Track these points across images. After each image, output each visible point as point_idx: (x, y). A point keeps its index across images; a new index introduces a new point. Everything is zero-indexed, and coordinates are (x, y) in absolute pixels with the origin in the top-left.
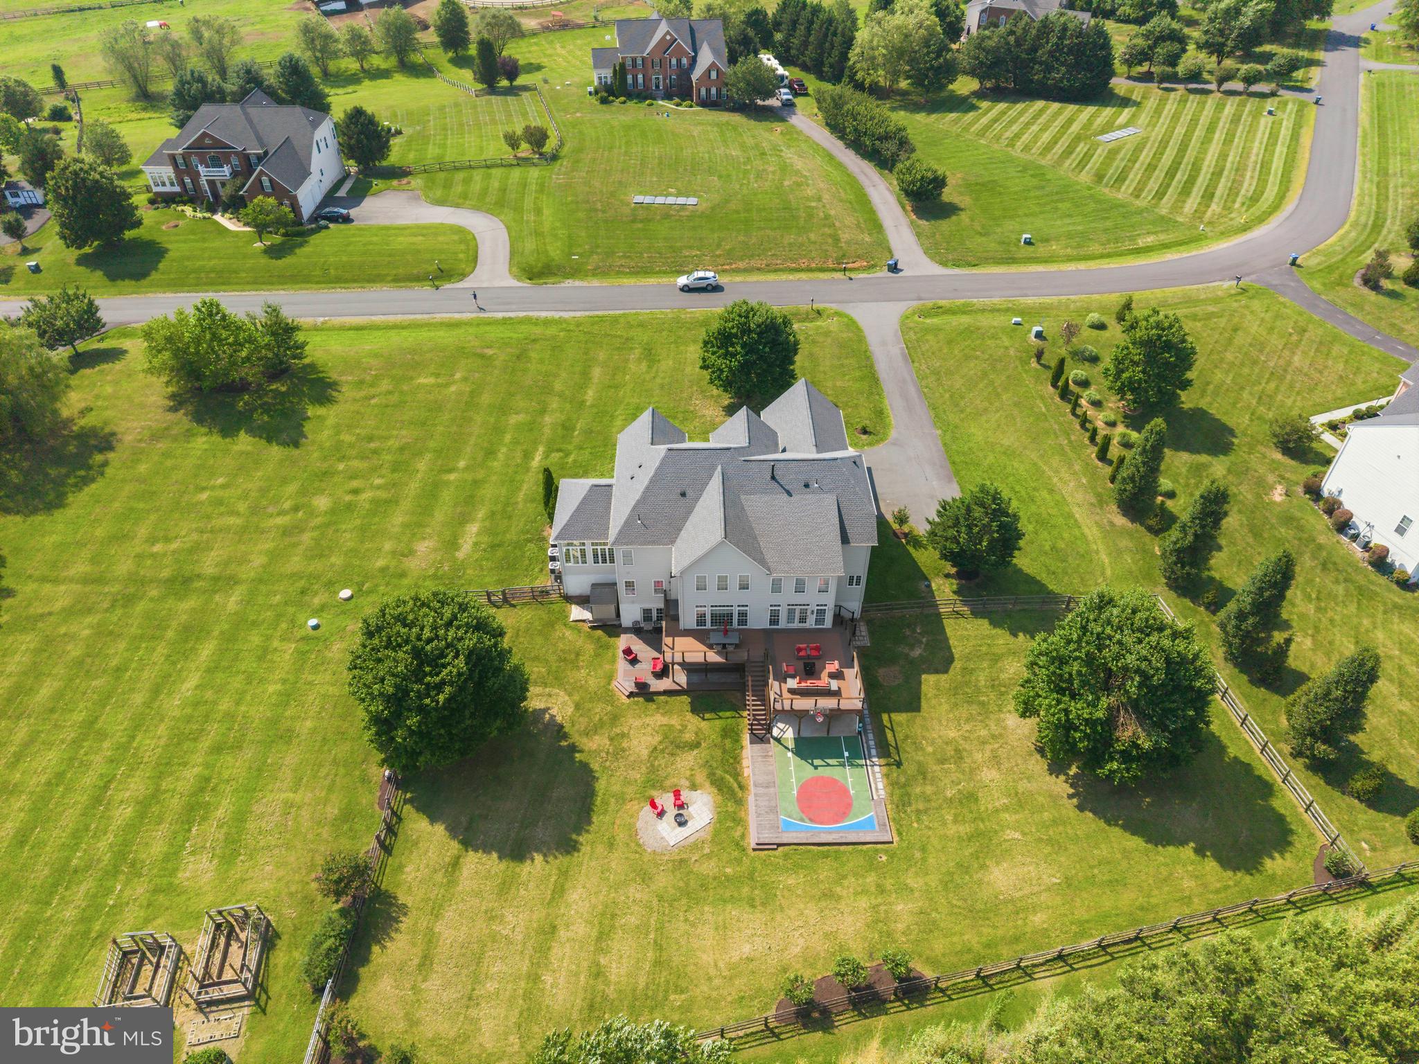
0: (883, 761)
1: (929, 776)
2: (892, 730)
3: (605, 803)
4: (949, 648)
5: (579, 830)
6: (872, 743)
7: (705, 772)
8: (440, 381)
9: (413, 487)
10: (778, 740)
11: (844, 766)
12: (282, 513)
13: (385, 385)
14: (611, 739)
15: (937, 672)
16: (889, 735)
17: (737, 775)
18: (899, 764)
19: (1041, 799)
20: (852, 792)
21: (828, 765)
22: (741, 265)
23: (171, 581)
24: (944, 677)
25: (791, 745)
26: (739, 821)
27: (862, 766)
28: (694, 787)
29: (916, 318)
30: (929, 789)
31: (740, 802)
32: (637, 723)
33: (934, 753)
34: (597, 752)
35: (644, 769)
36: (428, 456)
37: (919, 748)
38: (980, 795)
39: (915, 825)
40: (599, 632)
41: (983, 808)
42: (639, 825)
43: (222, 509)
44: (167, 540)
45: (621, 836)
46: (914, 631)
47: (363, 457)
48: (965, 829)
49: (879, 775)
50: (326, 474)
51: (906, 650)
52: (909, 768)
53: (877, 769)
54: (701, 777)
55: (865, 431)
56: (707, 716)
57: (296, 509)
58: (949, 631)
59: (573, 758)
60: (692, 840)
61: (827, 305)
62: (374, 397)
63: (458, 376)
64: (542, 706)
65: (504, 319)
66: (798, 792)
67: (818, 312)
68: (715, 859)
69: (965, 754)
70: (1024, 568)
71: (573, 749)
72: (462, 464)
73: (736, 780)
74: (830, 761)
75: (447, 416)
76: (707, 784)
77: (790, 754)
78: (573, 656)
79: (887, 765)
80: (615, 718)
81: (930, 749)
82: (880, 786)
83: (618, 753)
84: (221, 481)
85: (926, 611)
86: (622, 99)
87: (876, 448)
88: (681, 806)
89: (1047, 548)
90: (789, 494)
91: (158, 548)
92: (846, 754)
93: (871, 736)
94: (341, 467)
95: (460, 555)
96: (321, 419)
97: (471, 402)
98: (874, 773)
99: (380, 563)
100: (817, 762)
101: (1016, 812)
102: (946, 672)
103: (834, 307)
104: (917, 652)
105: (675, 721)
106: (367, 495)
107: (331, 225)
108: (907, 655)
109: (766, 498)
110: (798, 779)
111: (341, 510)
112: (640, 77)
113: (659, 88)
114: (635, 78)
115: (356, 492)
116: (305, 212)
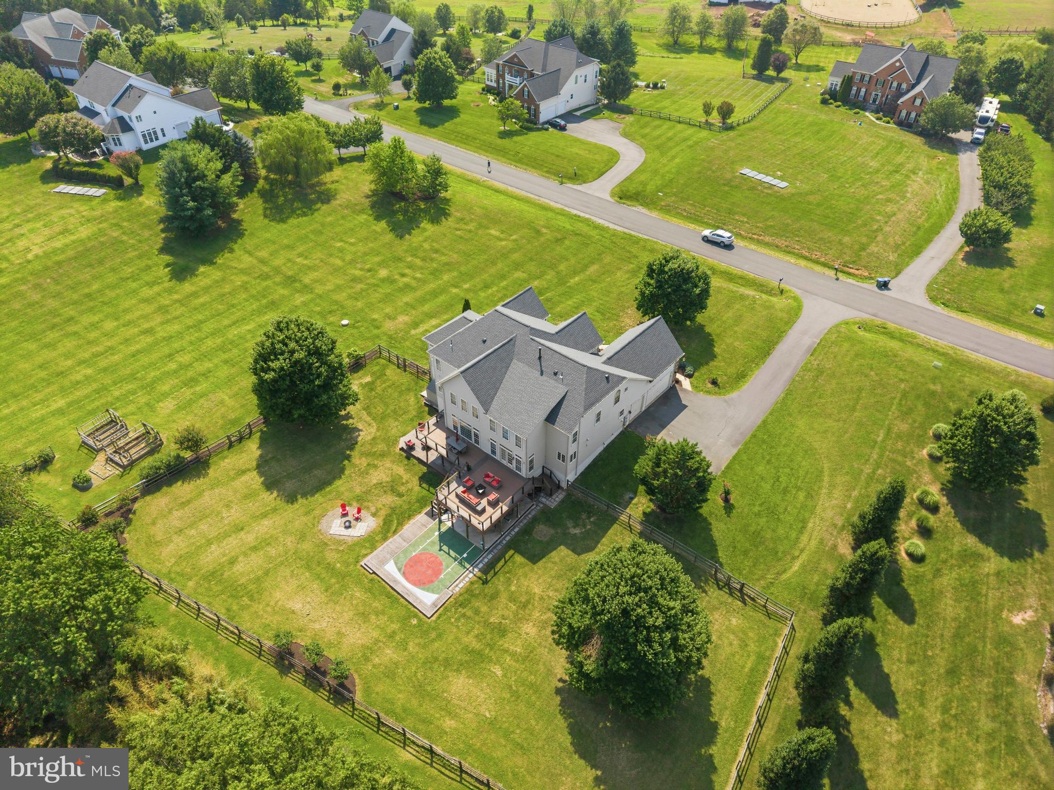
0: (479, 574)
1: (495, 602)
2: (506, 562)
3: (330, 492)
4: (598, 542)
5: (304, 495)
6: (486, 560)
7: (389, 511)
8: (502, 236)
9: (432, 286)
10: (440, 522)
11: (456, 560)
12: (361, 269)
13: (471, 226)
14: (368, 465)
15: (574, 551)
16: (502, 562)
17: (401, 524)
18: (485, 582)
19: (541, 666)
20: (442, 576)
21: (449, 554)
22: (767, 239)
23: (289, 277)
24: (573, 556)
25: (443, 529)
26: (373, 548)
27: (465, 567)
28: (374, 515)
29: (855, 328)
30: (484, 609)
31: (385, 539)
32: (388, 465)
33: (512, 592)
34: (355, 466)
35: (364, 490)
36: (455, 274)
37: (509, 582)
38: (510, 635)
39: (453, 620)
40: (427, 409)
41: (500, 643)
42: (330, 513)
43: (340, 255)
44: (306, 258)
45: (317, 512)
46: (589, 518)
47: (424, 260)
48: (476, 645)
49: (467, 579)
50: (400, 259)
51: (570, 526)
52: (489, 589)
53: (471, 575)
54: (383, 513)
55: (714, 383)
56: (424, 485)
57: (369, 270)
58: (611, 532)
59: (343, 461)
60: (342, 538)
61: (794, 289)
62: (460, 230)
63: (514, 237)
64: (360, 428)
65: (575, 215)
66: (416, 555)
68: (339, 555)
69: (530, 606)
70: (714, 530)
71: (348, 458)
72: (466, 286)
73: (397, 526)
74: (452, 553)
75: (486, 257)
76: (382, 518)
77: (437, 533)
78: (402, 412)
79: (480, 578)
80: (383, 455)
81: (513, 588)
82: (461, 585)
83: (364, 473)
84: (353, 240)
85: (611, 511)
86: (839, 103)
87: (709, 397)
88: (357, 519)
89: (752, 529)
91: (298, 260)
92: (465, 555)
93: (490, 556)
94: (409, 259)
95: (413, 332)
96: (425, 230)
97: (505, 255)
98: (466, 576)
99: (375, 316)
100: (445, 548)
101: (517, 661)
102: (579, 554)
103: (798, 292)
104: (577, 531)
105: (406, 477)
106: (405, 280)
107: (551, 129)
108: (568, 528)
110: (424, 549)
111: (389, 280)
112: (863, 90)
113: (874, 101)
114: (859, 90)
115: (403, 275)
116: (543, 117)
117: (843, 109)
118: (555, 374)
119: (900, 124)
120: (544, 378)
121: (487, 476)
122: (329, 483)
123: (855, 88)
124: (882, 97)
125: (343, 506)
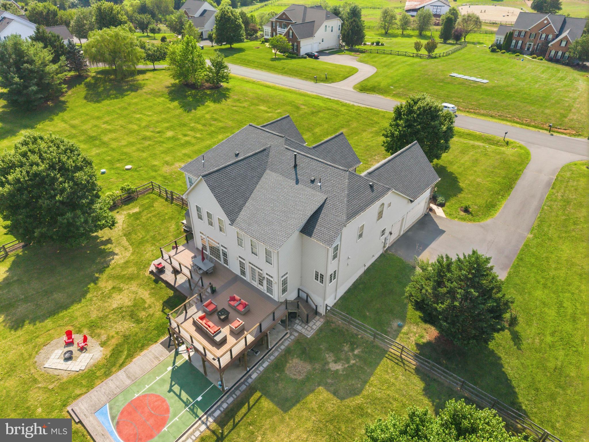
0: (214, 426)
2: (249, 409)
3: (63, 317)
4: (366, 382)
5: (33, 321)
6: (225, 406)
7: (121, 340)
8: (268, 110)
10: (177, 353)
11: (186, 405)
12: (152, 132)
13: (245, 104)
14: (113, 288)
15: (335, 393)
17: (131, 356)
18: (221, 438)
20: (165, 429)
21: (179, 396)
23: (92, 137)
24: (335, 400)
25: (179, 362)
26: (91, 386)
27: (197, 416)
28: (103, 344)
31: (107, 374)
32: (134, 288)
34: (100, 289)
35: (101, 315)
42: (54, 342)
43: (138, 122)
44: (110, 124)
45: (40, 340)
46: (353, 350)
47: (204, 125)
49: (197, 434)
50: (184, 125)
51: (330, 360)
53: (203, 428)
54: (114, 342)
55: (466, 210)
57: (159, 132)
58: (379, 370)
59: (89, 283)
60: (56, 373)
61: (517, 141)
62: (236, 106)
64: (116, 252)
65: (327, 99)
66: (138, 397)
67: (507, 143)
68: (45, 396)
70: (506, 366)
71: (95, 280)
73: (126, 359)
74: (184, 395)
76: (111, 348)
77: (170, 368)
78: (159, 238)
79: (213, 432)
80: (131, 278)
83: (106, 297)
84: (150, 113)
85: (378, 342)
86: (504, 51)
87: (463, 223)
88: (81, 349)
89: (551, 365)
90: (297, 182)
91: (103, 126)
92: (199, 398)
93: (231, 400)
94: (193, 125)
96: (208, 106)
98: (197, 429)
99: (156, 163)
100: (176, 388)
102: (342, 399)
103: (522, 143)
105: (150, 301)
106: (187, 138)
107: (308, 58)
108: (327, 363)
109: (281, 178)
110: (151, 389)
111: (174, 139)
112: (520, 42)
113: (528, 49)
114: (517, 42)
115: (185, 135)
116: (303, 52)
117: (507, 54)
118: (313, 181)
119: (551, 60)
120: (300, 186)
121: (233, 299)
122: (66, 307)
123: (514, 41)
124: (534, 45)
125: (69, 334)
